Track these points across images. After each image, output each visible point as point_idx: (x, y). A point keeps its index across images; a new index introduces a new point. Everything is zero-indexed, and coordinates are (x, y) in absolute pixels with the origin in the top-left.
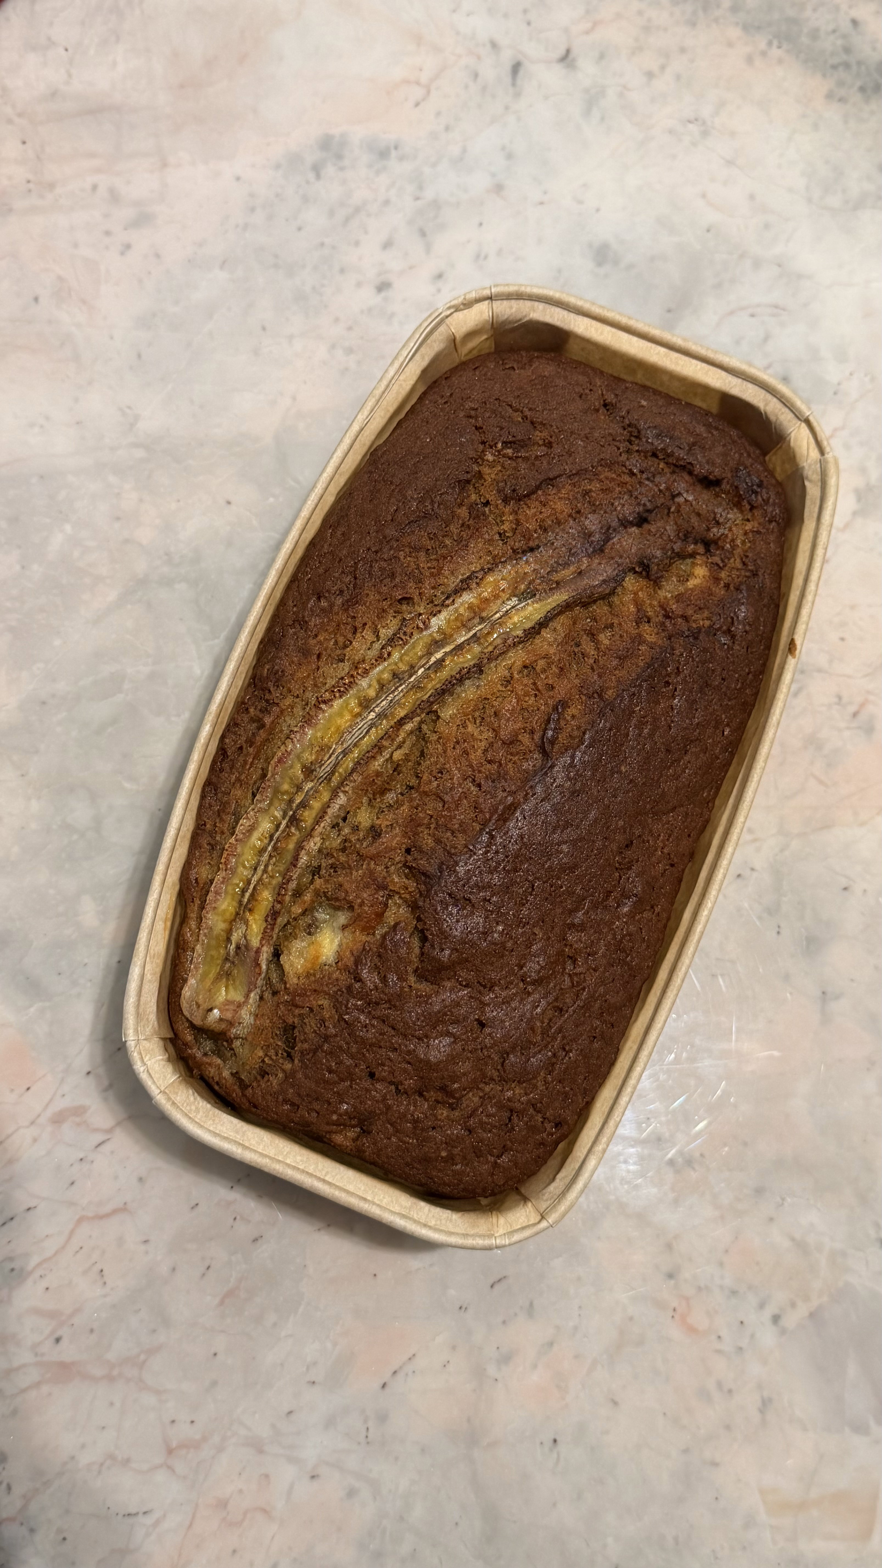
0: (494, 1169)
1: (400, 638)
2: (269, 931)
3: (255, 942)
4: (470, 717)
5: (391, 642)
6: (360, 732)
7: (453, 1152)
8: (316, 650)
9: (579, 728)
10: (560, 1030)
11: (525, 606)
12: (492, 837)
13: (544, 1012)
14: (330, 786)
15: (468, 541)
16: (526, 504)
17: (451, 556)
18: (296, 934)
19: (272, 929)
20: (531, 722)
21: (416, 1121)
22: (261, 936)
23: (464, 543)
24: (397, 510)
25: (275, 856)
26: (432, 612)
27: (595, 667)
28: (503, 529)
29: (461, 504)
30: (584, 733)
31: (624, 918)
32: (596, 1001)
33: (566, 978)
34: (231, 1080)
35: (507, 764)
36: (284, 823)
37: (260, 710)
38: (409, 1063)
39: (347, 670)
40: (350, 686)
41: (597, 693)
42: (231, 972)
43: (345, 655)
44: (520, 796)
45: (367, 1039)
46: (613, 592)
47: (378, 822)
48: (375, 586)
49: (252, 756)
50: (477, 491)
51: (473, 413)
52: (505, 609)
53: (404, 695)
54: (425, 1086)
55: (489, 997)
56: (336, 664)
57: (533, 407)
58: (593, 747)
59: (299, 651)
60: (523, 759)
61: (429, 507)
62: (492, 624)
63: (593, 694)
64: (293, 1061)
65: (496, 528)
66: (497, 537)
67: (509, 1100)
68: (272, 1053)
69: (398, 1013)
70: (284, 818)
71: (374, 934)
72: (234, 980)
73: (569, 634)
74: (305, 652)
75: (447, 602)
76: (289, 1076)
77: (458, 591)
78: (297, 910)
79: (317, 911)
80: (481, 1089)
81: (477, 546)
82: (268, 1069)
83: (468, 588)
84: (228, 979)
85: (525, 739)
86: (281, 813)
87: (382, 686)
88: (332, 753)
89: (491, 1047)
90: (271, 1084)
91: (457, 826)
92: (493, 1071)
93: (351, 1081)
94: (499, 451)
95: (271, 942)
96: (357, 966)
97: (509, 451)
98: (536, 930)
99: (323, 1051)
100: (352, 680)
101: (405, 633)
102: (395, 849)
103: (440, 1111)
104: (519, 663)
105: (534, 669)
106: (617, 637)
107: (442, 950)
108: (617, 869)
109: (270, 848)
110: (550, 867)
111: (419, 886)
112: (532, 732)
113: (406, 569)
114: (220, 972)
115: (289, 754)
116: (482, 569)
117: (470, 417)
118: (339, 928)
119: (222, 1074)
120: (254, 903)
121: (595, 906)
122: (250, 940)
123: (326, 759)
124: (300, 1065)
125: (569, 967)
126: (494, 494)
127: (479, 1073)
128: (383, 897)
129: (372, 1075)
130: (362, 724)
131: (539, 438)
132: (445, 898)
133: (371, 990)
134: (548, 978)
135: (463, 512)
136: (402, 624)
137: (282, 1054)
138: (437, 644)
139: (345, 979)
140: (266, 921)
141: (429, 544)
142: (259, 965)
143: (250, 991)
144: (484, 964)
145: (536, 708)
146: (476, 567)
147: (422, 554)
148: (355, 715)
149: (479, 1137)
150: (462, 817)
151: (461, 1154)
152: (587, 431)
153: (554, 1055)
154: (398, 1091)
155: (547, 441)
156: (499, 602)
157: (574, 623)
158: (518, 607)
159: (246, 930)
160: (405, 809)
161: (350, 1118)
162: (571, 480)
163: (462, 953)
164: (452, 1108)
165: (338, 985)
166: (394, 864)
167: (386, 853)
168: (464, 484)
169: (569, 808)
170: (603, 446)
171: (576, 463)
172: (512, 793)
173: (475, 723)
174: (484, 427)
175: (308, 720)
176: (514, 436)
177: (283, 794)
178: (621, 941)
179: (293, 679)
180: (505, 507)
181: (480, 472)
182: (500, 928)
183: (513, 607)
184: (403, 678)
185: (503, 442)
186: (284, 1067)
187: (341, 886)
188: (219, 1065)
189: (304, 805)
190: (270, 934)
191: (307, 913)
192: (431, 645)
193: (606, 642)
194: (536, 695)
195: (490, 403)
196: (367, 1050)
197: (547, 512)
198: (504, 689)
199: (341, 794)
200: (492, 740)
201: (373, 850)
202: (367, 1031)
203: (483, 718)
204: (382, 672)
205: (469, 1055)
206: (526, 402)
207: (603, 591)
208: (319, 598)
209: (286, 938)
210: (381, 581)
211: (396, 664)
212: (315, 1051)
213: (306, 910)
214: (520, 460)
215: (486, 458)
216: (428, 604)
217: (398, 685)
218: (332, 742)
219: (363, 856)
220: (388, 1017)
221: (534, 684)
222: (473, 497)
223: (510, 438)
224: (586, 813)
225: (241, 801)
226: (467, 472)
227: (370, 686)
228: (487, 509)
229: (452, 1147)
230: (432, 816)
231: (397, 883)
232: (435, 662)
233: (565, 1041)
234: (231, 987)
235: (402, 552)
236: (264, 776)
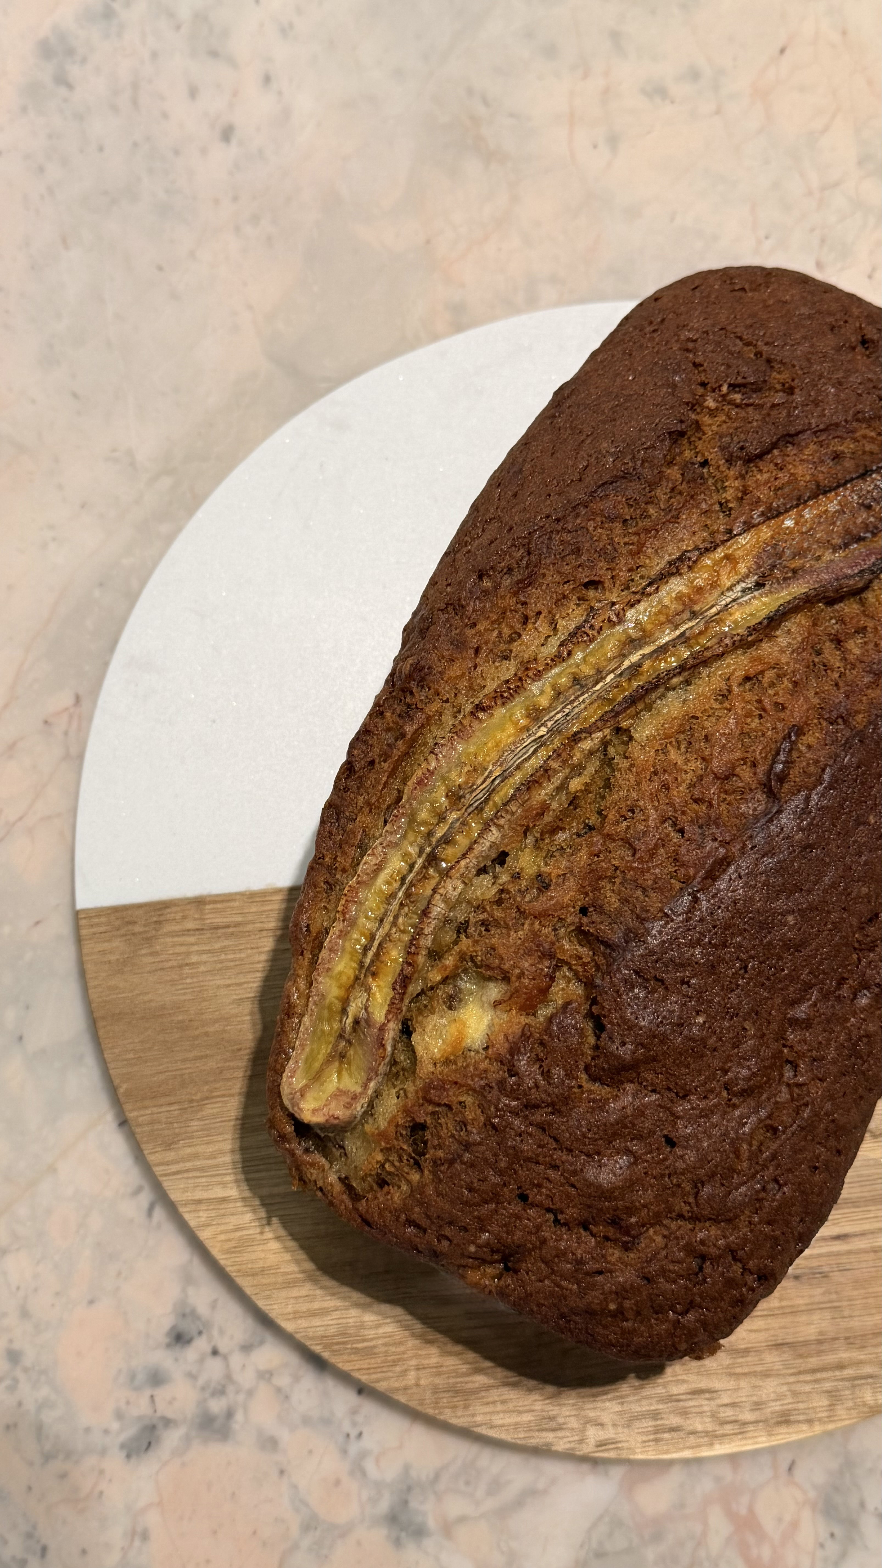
0: (675, 1329)
1: (585, 633)
2: (397, 1002)
3: (379, 1015)
4: (673, 740)
5: (572, 637)
6: (524, 751)
7: (625, 1305)
8: (474, 643)
9: (816, 762)
10: (774, 1157)
11: (750, 600)
12: (696, 900)
13: (753, 1131)
14: (482, 818)
15: (679, 511)
16: (757, 467)
17: (656, 530)
18: (432, 1006)
19: (402, 1000)
20: (754, 751)
21: (580, 1262)
22: (386, 1008)
23: (674, 513)
24: (587, 467)
25: (407, 905)
26: (630, 601)
27: (841, 684)
28: (725, 498)
29: (672, 462)
30: (823, 770)
31: (862, 1012)
32: (821, 1120)
33: (784, 1089)
34: (338, 1187)
35: (719, 805)
36: (420, 862)
37: (400, 716)
38: (573, 1186)
39: (513, 671)
40: (516, 691)
41: (842, 717)
42: (346, 1052)
43: (511, 651)
44: (736, 848)
45: (521, 1152)
46: (866, 587)
47: (547, 869)
48: (554, 564)
49: (386, 774)
50: (692, 447)
51: (691, 345)
52: (723, 603)
53: (586, 708)
54: (593, 1218)
55: (680, 1108)
56: (499, 662)
57: (771, 340)
58: (834, 789)
59: (452, 644)
60: (741, 799)
61: (630, 464)
62: (706, 622)
63: (837, 718)
64: (422, 1171)
65: (716, 497)
66: (717, 507)
67: (702, 1242)
68: (394, 1157)
69: (565, 1120)
70: (420, 856)
71: (534, 1015)
72: (349, 1064)
73: (807, 638)
74: (460, 644)
75: (648, 589)
76: (417, 1190)
77: (663, 577)
78: (436, 976)
79: (462, 979)
80: (665, 1226)
81: (691, 518)
82: (388, 1178)
83: (678, 573)
84: (341, 1063)
85: (745, 773)
86: (417, 849)
87: (558, 694)
88: (488, 777)
89: (683, 1174)
90: (392, 1199)
91: (650, 883)
92: (683, 1204)
93: (497, 1203)
94: (724, 396)
95: (399, 1017)
96: (512, 1055)
97: (737, 397)
98: (747, 1024)
99: (462, 1163)
100: (519, 684)
101: (592, 627)
102: (568, 906)
103: (610, 1251)
104: (740, 673)
105: (760, 682)
106: (871, 646)
107: (624, 1044)
108: (855, 949)
109: (400, 894)
110: (770, 943)
111: (596, 958)
112: (754, 765)
113: (597, 544)
114: (331, 1052)
115: (432, 773)
116: (697, 548)
117: (687, 350)
118: (490, 1004)
119: (327, 1178)
120: (378, 963)
121: (825, 996)
122: (373, 1013)
123: (479, 782)
124: (431, 1177)
125: (788, 1073)
126: (716, 452)
127: (663, 1206)
128: (549, 968)
129: (523, 1198)
130: (529, 741)
131: (776, 381)
132: (630, 975)
133: (530, 1089)
134: (761, 1087)
135: (674, 473)
136: (588, 615)
137: (407, 1160)
138: (632, 644)
139: (496, 1073)
140: (394, 989)
141: (627, 513)
142: (383, 1045)
143: (369, 1080)
144: (677, 1065)
145: (760, 733)
146: (687, 546)
147: (618, 526)
148: (521, 729)
149: (660, 1288)
150: (657, 871)
151: (635, 1308)
152: (840, 375)
153: (764, 1189)
154: (556, 1221)
155: (787, 385)
156: (716, 593)
157: (815, 624)
158: (741, 600)
159: (368, 1000)
160: (583, 856)
161: (493, 1252)
162: (817, 437)
163: (650, 1050)
164: (626, 1247)
165: (486, 1078)
166: (564, 926)
167: (556, 911)
168: (677, 436)
169: (800, 868)
170: (860, 395)
171: (825, 416)
172: (725, 844)
173: (679, 748)
174: (706, 364)
175: (459, 732)
176: (744, 378)
177: (420, 824)
178: (855, 1045)
179: (442, 679)
180: (729, 469)
181: (697, 422)
182: (700, 1020)
183: (734, 600)
184: (586, 685)
185: (730, 385)
186: (409, 1177)
187: (494, 949)
188: (323, 1165)
189: (447, 840)
190: (398, 1006)
191: (448, 981)
192: (624, 644)
193: (857, 651)
194: (761, 717)
195: (714, 332)
196: (521, 1166)
197: (784, 477)
198: (719, 706)
199: (493, 829)
200: (700, 772)
201: (538, 906)
202: (522, 1141)
203: (691, 743)
204: (559, 675)
205: (653, 1181)
206: (761, 334)
207: (854, 585)
208: (480, 577)
209: (420, 1012)
210: (562, 558)
211: (578, 666)
212: (451, 1162)
213: (447, 977)
214: (750, 409)
215: (706, 404)
216: (622, 591)
217: (579, 693)
218: (489, 762)
219: (525, 912)
220: (550, 1124)
221: (759, 701)
222: (688, 454)
223: (740, 380)
224: (820, 875)
225: (370, 830)
226: (682, 422)
227: (542, 692)
228: (705, 470)
229: (624, 1298)
230: (617, 868)
231: (568, 950)
232: (629, 668)
233: (779, 1172)
234: (344, 1073)
235: (592, 522)
236: (399, 799)
